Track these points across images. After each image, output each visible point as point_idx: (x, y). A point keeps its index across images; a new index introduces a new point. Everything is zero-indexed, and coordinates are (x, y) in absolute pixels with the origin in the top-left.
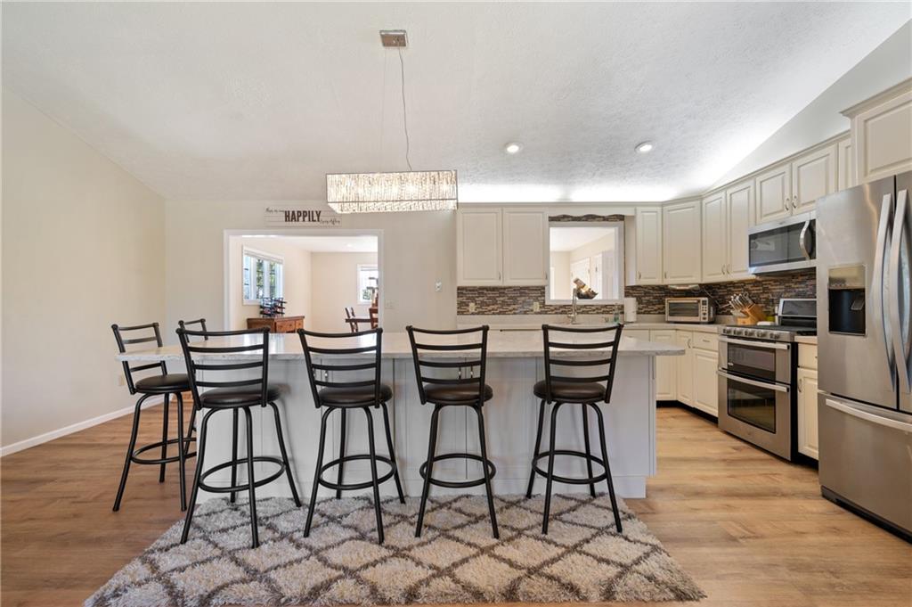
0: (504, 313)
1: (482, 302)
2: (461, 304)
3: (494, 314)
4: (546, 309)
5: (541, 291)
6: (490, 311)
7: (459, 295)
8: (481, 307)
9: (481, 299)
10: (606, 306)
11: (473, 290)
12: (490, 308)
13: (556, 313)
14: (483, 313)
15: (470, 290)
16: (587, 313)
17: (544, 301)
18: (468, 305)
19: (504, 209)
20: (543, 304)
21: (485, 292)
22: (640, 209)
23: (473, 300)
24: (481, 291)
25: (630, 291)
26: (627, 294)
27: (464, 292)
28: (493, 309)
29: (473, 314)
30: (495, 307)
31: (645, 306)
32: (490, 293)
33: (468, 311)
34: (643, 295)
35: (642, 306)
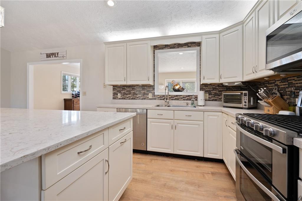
0: (134, 99)
1: (124, 93)
2: (115, 94)
3: (129, 99)
4: (155, 97)
5: (152, 87)
6: (128, 97)
7: (114, 89)
8: (123, 96)
9: (123, 91)
10: (189, 96)
11: (120, 87)
12: (128, 96)
13: (161, 99)
14: (124, 99)
15: (119, 87)
16: (178, 99)
17: (154, 92)
18: (117, 95)
19: (128, 43)
20: (154, 94)
21: (126, 88)
22: (204, 37)
23: (120, 92)
24: (124, 87)
25: (204, 87)
26: (201, 89)
27: (116, 88)
28: (129, 97)
29: (120, 99)
30: (130, 95)
31: (213, 96)
32: (127, 88)
33: (118, 97)
34: (212, 89)
35: (211, 96)
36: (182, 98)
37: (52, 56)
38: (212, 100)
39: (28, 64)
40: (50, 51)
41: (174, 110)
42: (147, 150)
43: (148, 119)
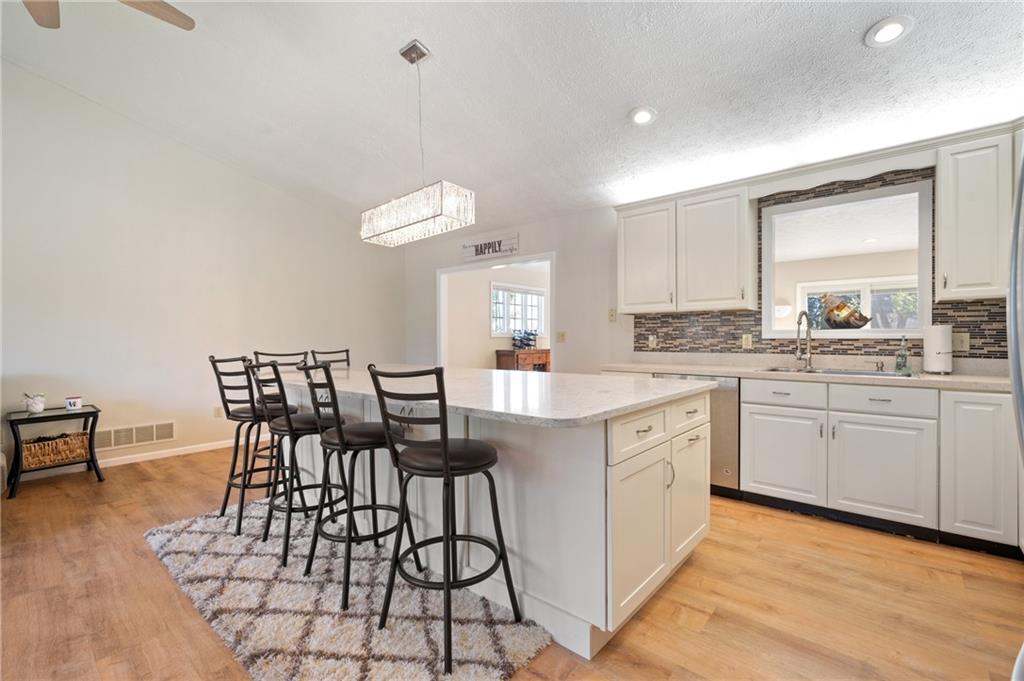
0: (696, 350)
1: (667, 334)
2: (639, 338)
3: (682, 351)
4: (761, 346)
5: (756, 316)
6: (676, 347)
7: (637, 325)
8: (664, 342)
9: (665, 330)
10: (887, 341)
11: (654, 319)
12: (677, 342)
13: (783, 352)
14: (666, 349)
15: (651, 319)
16: (844, 352)
17: (760, 332)
18: (647, 339)
19: (679, 202)
20: (758, 338)
21: (670, 320)
23: (654, 332)
24: (665, 318)
25: (943, 312)
26: (938, 318)
27: (643, 321)
28: (681, 345)
29: (653, 350)
30: (684, 341)
31: (992, 341)
32: (676, 321)
33: (648, 346)
34: (986, 319)
35: (983, 340)
36: (858, 348)
37: (487, 251)
38: (987, 356)
39: (438, 272)
40: (482, 240)
41: (828, 383)
42: (741, 489)
43: (742, 405)
